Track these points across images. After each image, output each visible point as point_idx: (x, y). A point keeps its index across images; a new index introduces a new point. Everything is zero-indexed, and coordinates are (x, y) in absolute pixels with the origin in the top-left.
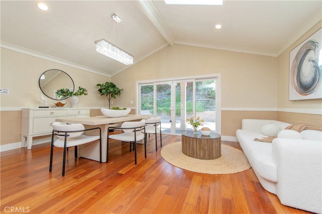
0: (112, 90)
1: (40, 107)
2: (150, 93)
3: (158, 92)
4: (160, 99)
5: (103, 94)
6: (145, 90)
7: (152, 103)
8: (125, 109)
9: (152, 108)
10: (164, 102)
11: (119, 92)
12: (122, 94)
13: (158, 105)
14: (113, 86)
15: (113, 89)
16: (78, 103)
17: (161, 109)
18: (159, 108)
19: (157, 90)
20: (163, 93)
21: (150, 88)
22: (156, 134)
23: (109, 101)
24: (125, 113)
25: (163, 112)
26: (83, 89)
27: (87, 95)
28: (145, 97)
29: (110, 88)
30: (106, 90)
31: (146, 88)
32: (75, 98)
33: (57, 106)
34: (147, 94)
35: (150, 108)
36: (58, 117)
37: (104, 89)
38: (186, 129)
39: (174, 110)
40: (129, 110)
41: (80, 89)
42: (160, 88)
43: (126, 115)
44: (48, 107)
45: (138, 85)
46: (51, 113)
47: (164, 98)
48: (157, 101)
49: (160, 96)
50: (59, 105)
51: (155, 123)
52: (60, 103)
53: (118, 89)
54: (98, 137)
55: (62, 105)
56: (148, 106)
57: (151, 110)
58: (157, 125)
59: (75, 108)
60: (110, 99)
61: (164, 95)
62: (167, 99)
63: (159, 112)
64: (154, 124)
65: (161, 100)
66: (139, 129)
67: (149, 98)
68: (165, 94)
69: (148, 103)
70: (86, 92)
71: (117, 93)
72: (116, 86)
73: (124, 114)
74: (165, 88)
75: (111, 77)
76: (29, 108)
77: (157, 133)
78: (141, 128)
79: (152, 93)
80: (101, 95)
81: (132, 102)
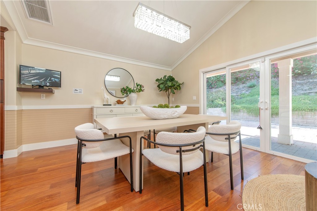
0: (170, 84)
1: (104, 105)
2: (222, 88)
3: (233, 85)
4: (237, 93)
5: (161, 90)
6: (215, 84)
7: (224, 99)
8: (177, 107)
9: (225, 105)
10: (243, 98)
11: (179, 86)
12: (184, 89)
13: (233, 101)
14: (171, 79)
15: (172, 83)
16: (137, 100)
17: (238, 106)
18: (235, 105)
19: (232, 83)
20: (241, 86)
21: (222, 82)
22: (230, 155)
23: (169, 98)
24: (176, 114)
25: (242, 111)
26: (140, 86)
27: (144, 91)
28: (215, 92)
29: (168, 82)
30: (164, 85)
31: (216, 82)
32: (133, 95)
33: (118, 104)
34: (217, 89)
35: (221, 106)
36: (118, 114)
37: (162, 84)
38: (292, 142)
39: (266, 109)
40: (183, 108)
41: (138, 86)
42: (237, 79)
43: (178, 116)
44: (111, 105)
45: (202, 74)
46: (111, 111)
47: (243, 92)
48: (232, 96)
49: (237, 90)
50: (119, 102)
51: (229, 135)
52: (119, 101)
53: (177, 82)
54: (127, 151)
55: (122, 103)
56: (220, 103)
57: (224, 108)
58: (232, 138)
59: (133, 105)
60: (169, 95)
61: (243, 88)
62: (247, 93)
63: (235, 110)
64: (227, 137)
65: (238, 95)
66: (191, 147)
67: (221, 93)
68: (245, 87)
69: (220, 100)
70: (143, 89)
71: (177, 88)
72: (174, 79)
73: (174, 114)
74: (245, 79)
75: (172, 71)
76: (94, 106)
77: (233, 152)
78: (194, 146)
79: (224, 87)
80: (160, 91)
81: (195, 98)
